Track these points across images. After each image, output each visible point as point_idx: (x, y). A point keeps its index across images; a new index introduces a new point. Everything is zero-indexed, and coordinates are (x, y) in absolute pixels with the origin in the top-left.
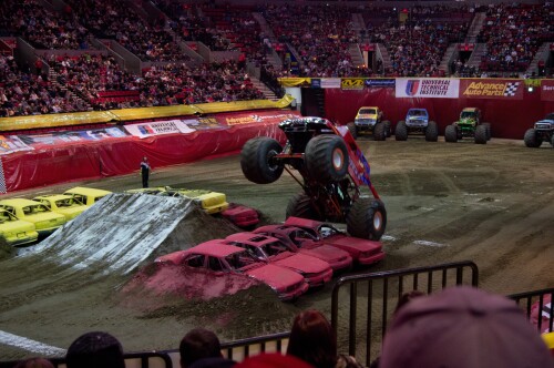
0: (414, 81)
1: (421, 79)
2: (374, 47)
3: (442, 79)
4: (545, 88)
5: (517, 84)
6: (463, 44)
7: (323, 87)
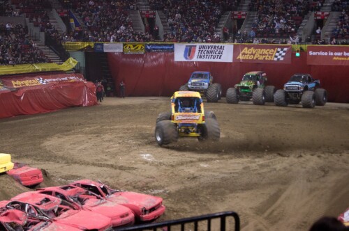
0: (191, 46)
1: (198, 45)
2: (154, 14)
3: (217, 45)
4: (311, 53)
5: (285, 49)
6: (236, 13)
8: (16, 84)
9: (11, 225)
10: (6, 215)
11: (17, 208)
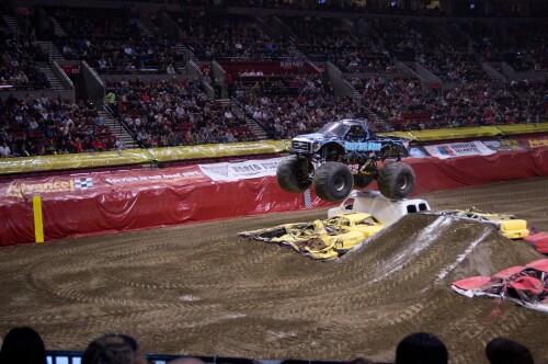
8: (534, 143)
9: (526, 292)
10: (521, 281)
11: (533, 275)
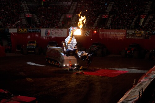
0: (48, 30)
1: (51, 29)
3: (60, 29)
4: (101, 33)
5: (90, 31)
6: (68, 15)
7: (9, 32)
